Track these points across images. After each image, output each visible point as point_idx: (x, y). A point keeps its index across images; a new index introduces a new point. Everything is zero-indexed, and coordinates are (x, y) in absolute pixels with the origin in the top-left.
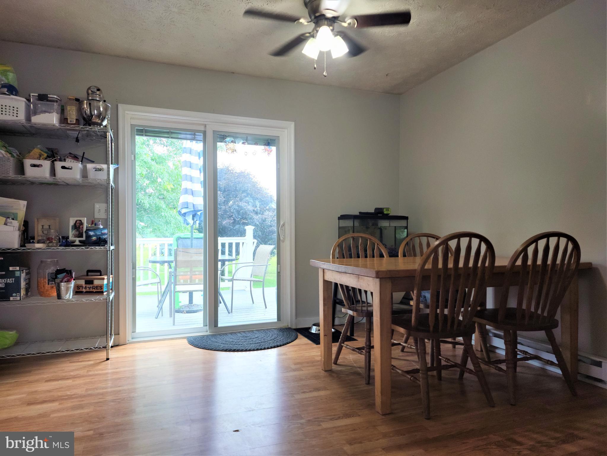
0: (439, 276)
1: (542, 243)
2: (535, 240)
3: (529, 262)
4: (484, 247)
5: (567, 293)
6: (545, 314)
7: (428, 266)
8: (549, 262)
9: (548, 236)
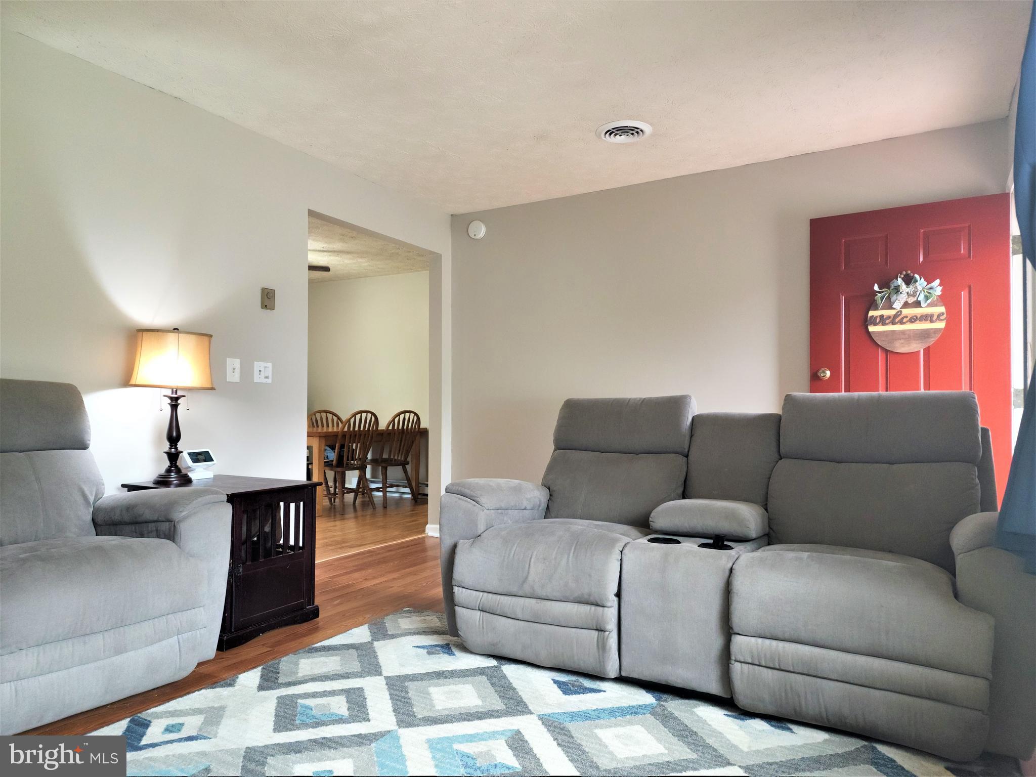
0: (351, 435)
1: (402, 416)
2: (399, 415)
3: (396, 428)
4: (373, 419)
5: (414, 445)
6: (402, 459)
7: (346, 429)
8: (405, 428)
9: (405, 412)
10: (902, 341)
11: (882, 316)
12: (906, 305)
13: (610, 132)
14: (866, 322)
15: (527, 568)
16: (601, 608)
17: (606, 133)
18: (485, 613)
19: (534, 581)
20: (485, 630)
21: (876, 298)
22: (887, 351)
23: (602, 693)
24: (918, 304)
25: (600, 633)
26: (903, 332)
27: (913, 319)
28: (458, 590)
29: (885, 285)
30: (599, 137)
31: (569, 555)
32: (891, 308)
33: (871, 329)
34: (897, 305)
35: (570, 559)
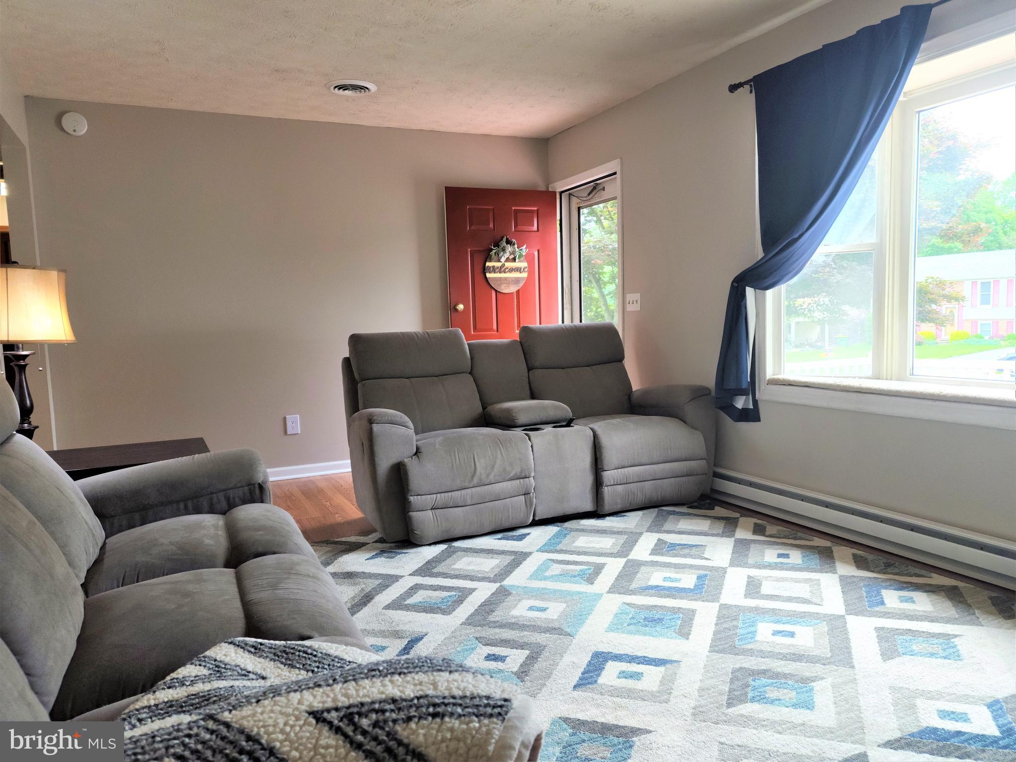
10: (505, 285)
11: (493, 267)
12: (507, 260)
13: (340, 87)
14: (484, 270)
15: (473, 467)
16: (527, 479)
17: (335, 87)
18: (435, 510)
19: (481, 474)
20: (439, 523)
21: (491, 253)
22: (496, 291)
23: (528, 537)
24: (514, 260)
25: (526, 496)
26: (506, 279)
27: (512, 270)
28: (414, 499)
29: (497, 245)
30: (329, 88)
31: (500, 450)
32: (499, 261)
33: (488, 275)
34: (503, 259)
35: (503, 452)
